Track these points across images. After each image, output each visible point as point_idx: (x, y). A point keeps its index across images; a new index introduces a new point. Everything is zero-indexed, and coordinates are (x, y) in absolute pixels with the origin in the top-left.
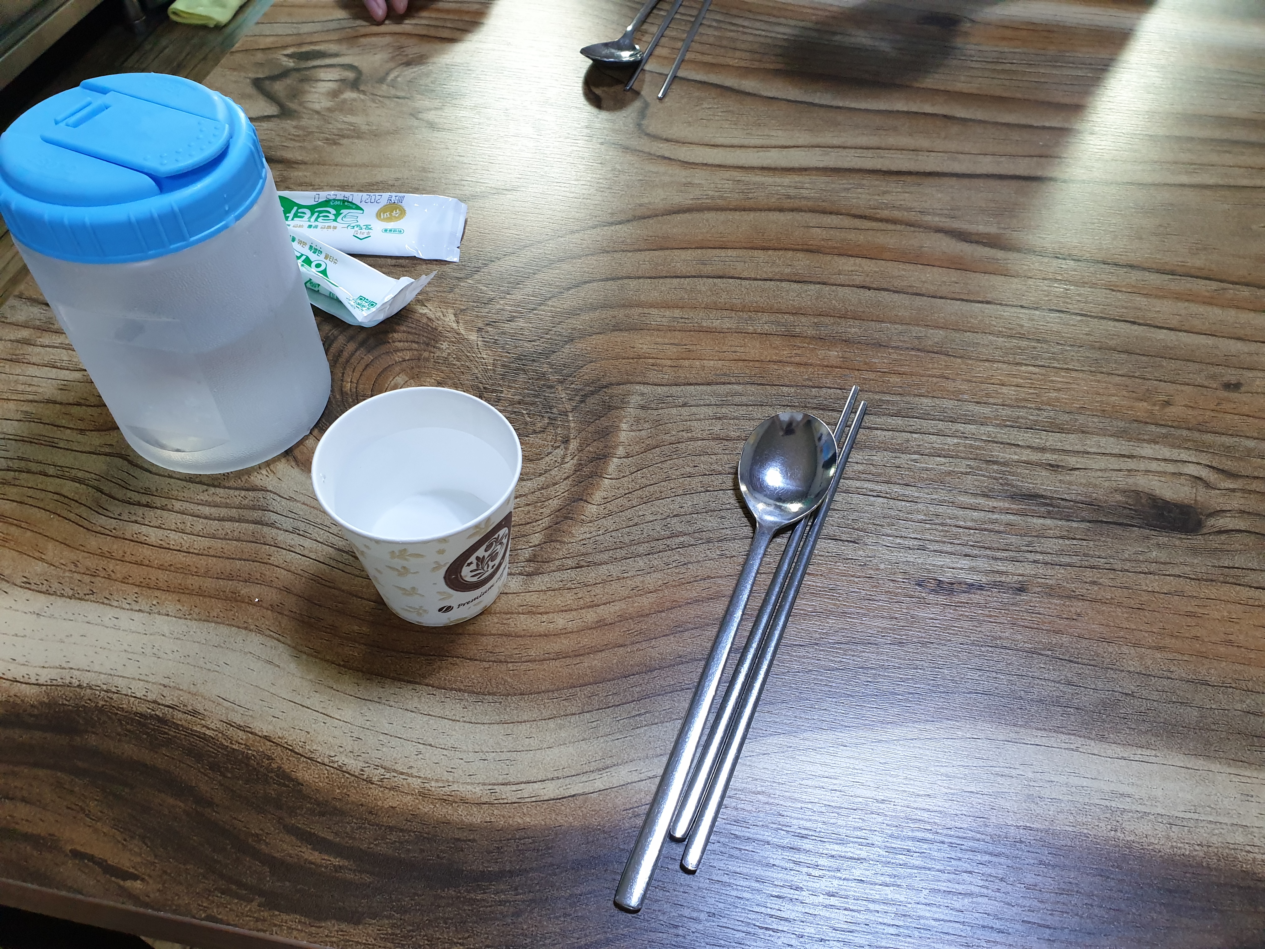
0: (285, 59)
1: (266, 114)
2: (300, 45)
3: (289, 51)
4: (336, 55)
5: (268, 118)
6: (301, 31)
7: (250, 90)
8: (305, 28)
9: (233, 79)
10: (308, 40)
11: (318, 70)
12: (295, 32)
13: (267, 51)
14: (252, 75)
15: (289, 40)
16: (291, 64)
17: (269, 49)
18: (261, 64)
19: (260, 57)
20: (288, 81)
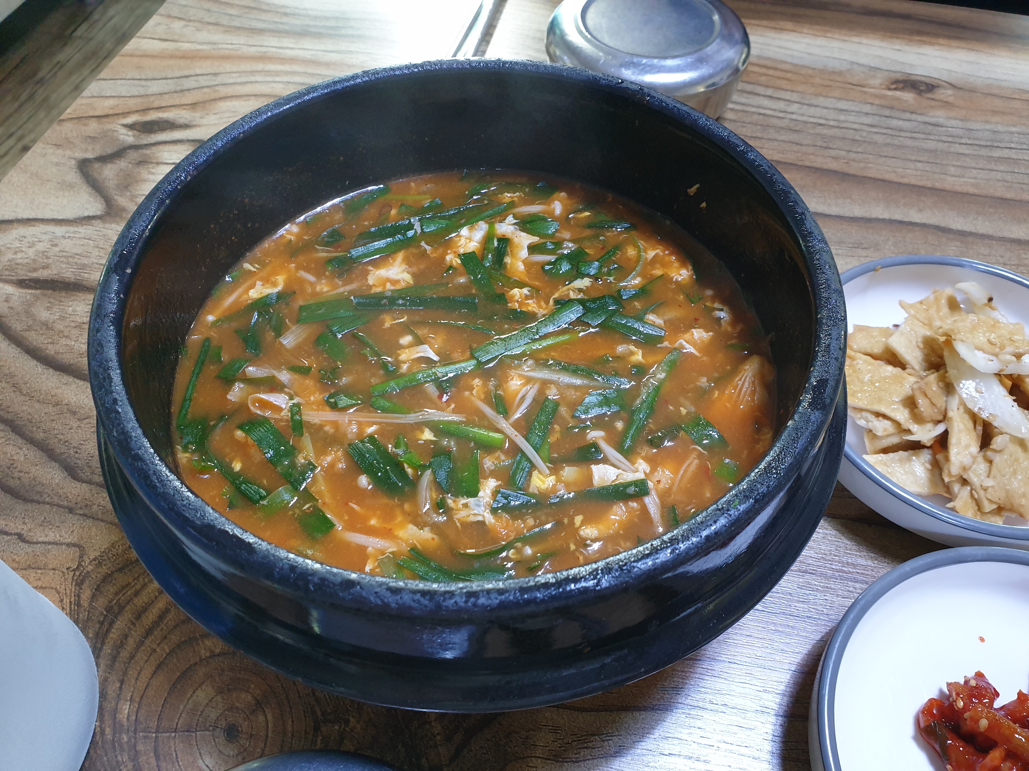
0: (123, 131)
1: (86, 214)
2: (145, 110)
3: (130, 120)
4: (186, 126)
5: (87, 219)
6: (150, 91)
7: (74, 177)
8: (155, 87)
9: (56, 160)
10: (156, 105)
11: (161, 147)
12: (142, 91)
13: (104, 120)
14: (80, 155)
15: (132, 104)
16: (128, 137)
17: (107, 116)
18: (93, 139)
19: (93, 127)
20: (122, 164)
